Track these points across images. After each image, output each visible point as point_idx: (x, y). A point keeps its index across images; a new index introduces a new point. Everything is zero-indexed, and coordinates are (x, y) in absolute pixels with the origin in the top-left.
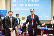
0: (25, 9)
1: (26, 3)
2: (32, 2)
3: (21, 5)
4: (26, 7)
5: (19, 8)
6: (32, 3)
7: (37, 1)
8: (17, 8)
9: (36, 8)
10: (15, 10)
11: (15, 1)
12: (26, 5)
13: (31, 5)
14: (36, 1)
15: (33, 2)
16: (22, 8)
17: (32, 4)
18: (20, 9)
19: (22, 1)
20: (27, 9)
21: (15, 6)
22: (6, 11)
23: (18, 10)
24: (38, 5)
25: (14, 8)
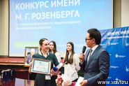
0: (42, 26)
1: (46, 10)
3: (33, 17)
4: (46, 20)
5: (30, 24)
6: (60, 9)
7: (73, 2)
8: (25, 25)
9: (72, 23)
10: (21, 29)
11: (19, 6)
12: (46, 15)
13: (57, 15)
14: (70, 2)
16: (36, 24)
17: (60, 11)
18: (31, 26)
19: (35, 5)
20: (47, 25)
21: (18, 20)
23: (27, 28)
24: (77, 14)
25: (17, 25)
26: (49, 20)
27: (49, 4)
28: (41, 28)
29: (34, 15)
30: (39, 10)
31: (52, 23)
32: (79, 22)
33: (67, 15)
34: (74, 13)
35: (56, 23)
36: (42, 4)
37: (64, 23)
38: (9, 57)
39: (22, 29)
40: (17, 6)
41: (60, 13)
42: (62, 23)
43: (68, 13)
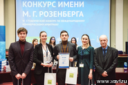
0: (50, 23)
1: (53, 9)
2: (66, 7)
3: (40, 15)
4: (53, 18)
5: (37, 21)
6: (66, 9)
7: (78, 4)
9: (77, 21)
11: (26, 4)
12: (53, 14)
13: (63, 14)
15: (70, 8)
16: (44, 21)
17: (67, 11)
18: (38, 23)
19: (42, 4)
20: (54, 23)
21: (26, 16)
22: (3, 28)
23: (35, 25)
24: (81, 14)
25: (24, 21)
26: (57, 18)
27: (56, 4)
28: (48, 25)
29: (41, 13)
30: (47, 9)
31: (59, 21)
32: (83, 21)
34: (79, 14)
35: (63, 21)
36: (50, 4)
37: (70, 21)
39: (30, 24)
40: (24, 4)
41: (67, 13)
42: (68, 21)
43: (73, 13)
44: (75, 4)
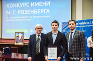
1: (27, 8)
2: (37, 6)
3: (18, 13)
4: (27, 15)
5: (16, 17)
6: (37, 8)
7: (45, 4)
8: (13, 18)
9: (45, 17)
12: (27, 12)
13: (35, 12)
15: (39, 7)
16: (21, 17)
18: (17, 19)
19: (20, 5)
21: (8, 14)
23: (14, 20)
24: (48, 11)
25: (7, 18)
26: (30, 15)
27: (29, 5)
28: (24, 20)
29: (19, 12)
30: (23, 8)
31: (31, 17)
32: (49, 16)
33: (41, 12)
34: (46, 11)
35: (34, 17)
36: (25, 4)
37: (40, 17)
38: (2, 39)
39: (11, 20)
41: (37, 11)
42: (38, 17)
43: (42, 11)
44: (43, 4)
